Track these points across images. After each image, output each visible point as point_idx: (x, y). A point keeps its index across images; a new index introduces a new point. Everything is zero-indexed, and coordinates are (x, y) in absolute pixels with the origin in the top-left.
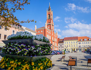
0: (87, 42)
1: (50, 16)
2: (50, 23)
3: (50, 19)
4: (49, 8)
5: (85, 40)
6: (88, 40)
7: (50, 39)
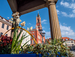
0: (69, 41)
1: (39, 21)
2: (39, 26)
3: (39, 23)
4: (38, 15)
5: (67, 40)
6: (69, 39)
7: (40, 39)
